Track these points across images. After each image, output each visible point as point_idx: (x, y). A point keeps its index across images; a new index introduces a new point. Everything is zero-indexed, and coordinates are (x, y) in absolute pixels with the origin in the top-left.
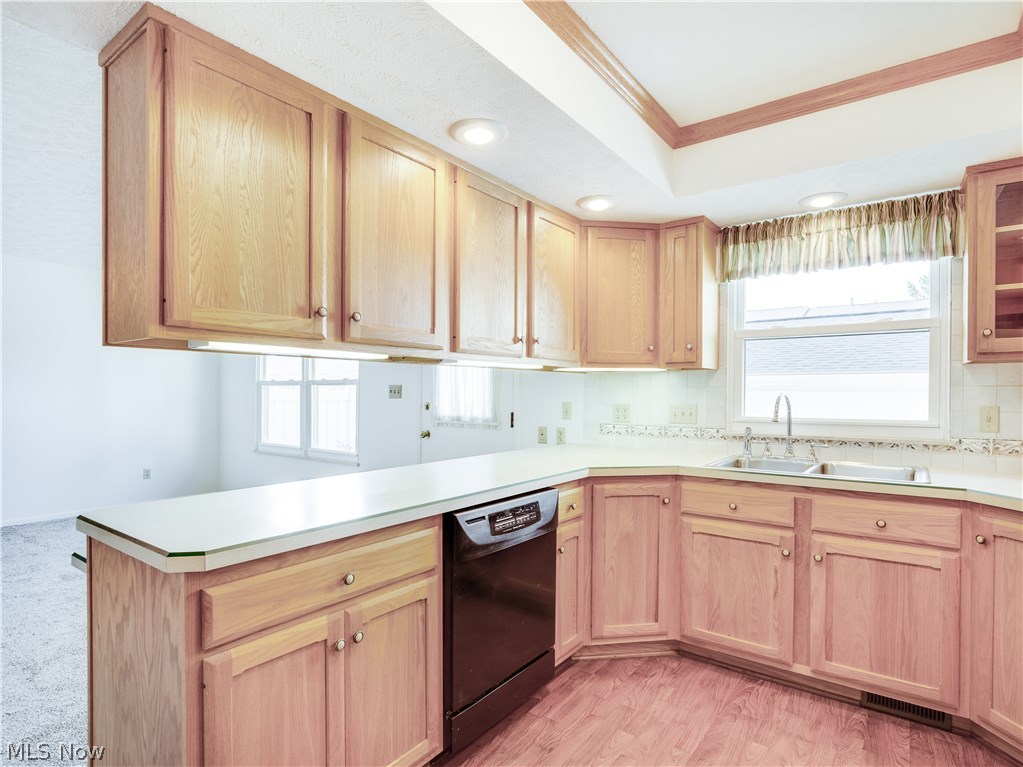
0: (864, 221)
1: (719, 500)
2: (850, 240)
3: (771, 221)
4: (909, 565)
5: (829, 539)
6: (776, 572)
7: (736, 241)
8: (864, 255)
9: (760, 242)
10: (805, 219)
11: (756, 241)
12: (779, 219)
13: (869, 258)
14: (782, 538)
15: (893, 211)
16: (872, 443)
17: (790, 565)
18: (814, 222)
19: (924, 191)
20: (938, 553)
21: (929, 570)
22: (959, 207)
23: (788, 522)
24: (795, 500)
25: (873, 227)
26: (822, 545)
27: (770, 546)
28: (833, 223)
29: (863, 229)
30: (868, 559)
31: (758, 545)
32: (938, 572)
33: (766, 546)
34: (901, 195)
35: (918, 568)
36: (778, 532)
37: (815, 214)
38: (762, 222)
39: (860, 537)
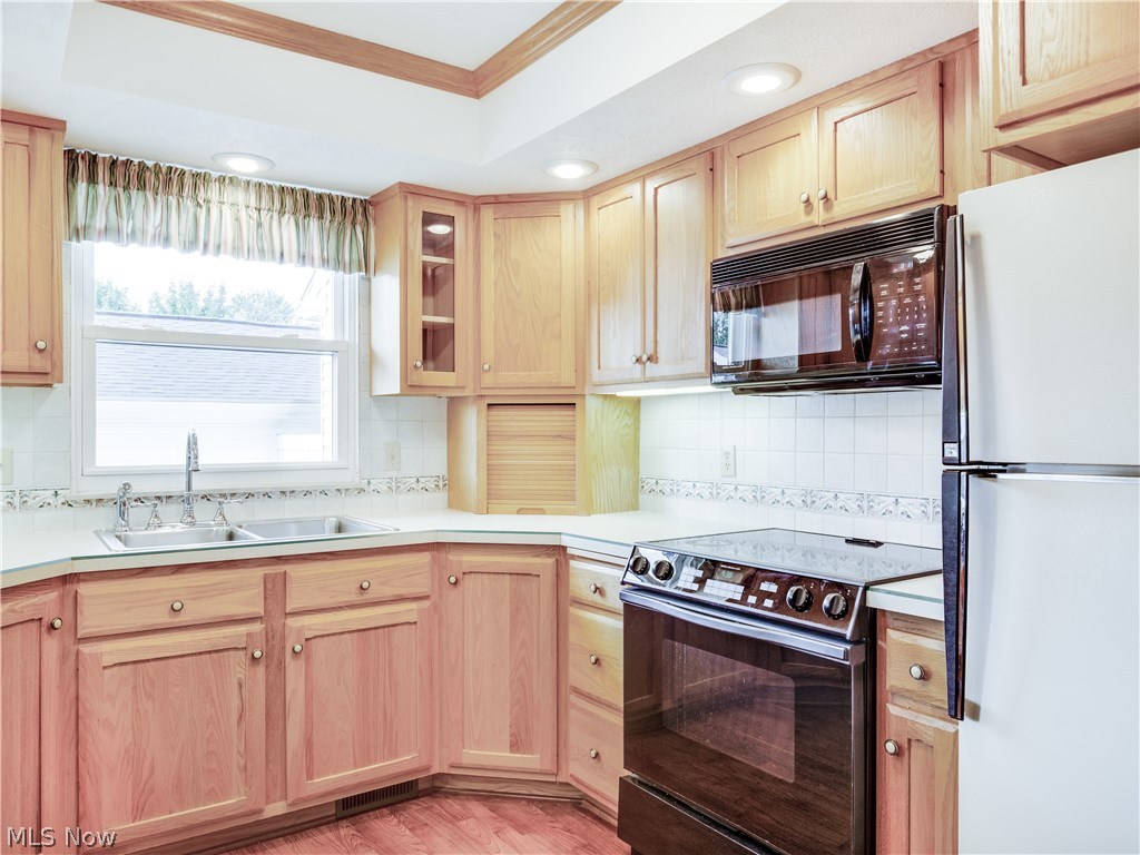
0: (277, 205)
1: (147, 602)
2: (260, 225)
3: (150, 164)
4: (388, 626)
5: (307, 620)
6: (241, 687)
7: (92, 179)
8: (278, 250)
9: (134, 193)
10: (200, 179)
11: (126, 188)
12: (164, 165)
13: (282, 254)
14: (249, 635)
15: (310, 204)
16: (283, 493)
17: (261, 670)
18: (215, 187)
19: (340, 190)
20: (414, 605)
21: (406, 626)
22: (370, 220)
23: (257, 610)
24: (266, 577)
25: (287, 216)
26: (301, 630)
27: (231, 653)
28: (240, 196)
29: (276, 215)
30: (349, 632)
31: (214, 655)
32: (414, 626)
33: (226, 653)
34: (315, 187)
35: (397, 628)
36: (243, 629)
37: (215, 174)
38: (136, 161)
39: (340, 608)
